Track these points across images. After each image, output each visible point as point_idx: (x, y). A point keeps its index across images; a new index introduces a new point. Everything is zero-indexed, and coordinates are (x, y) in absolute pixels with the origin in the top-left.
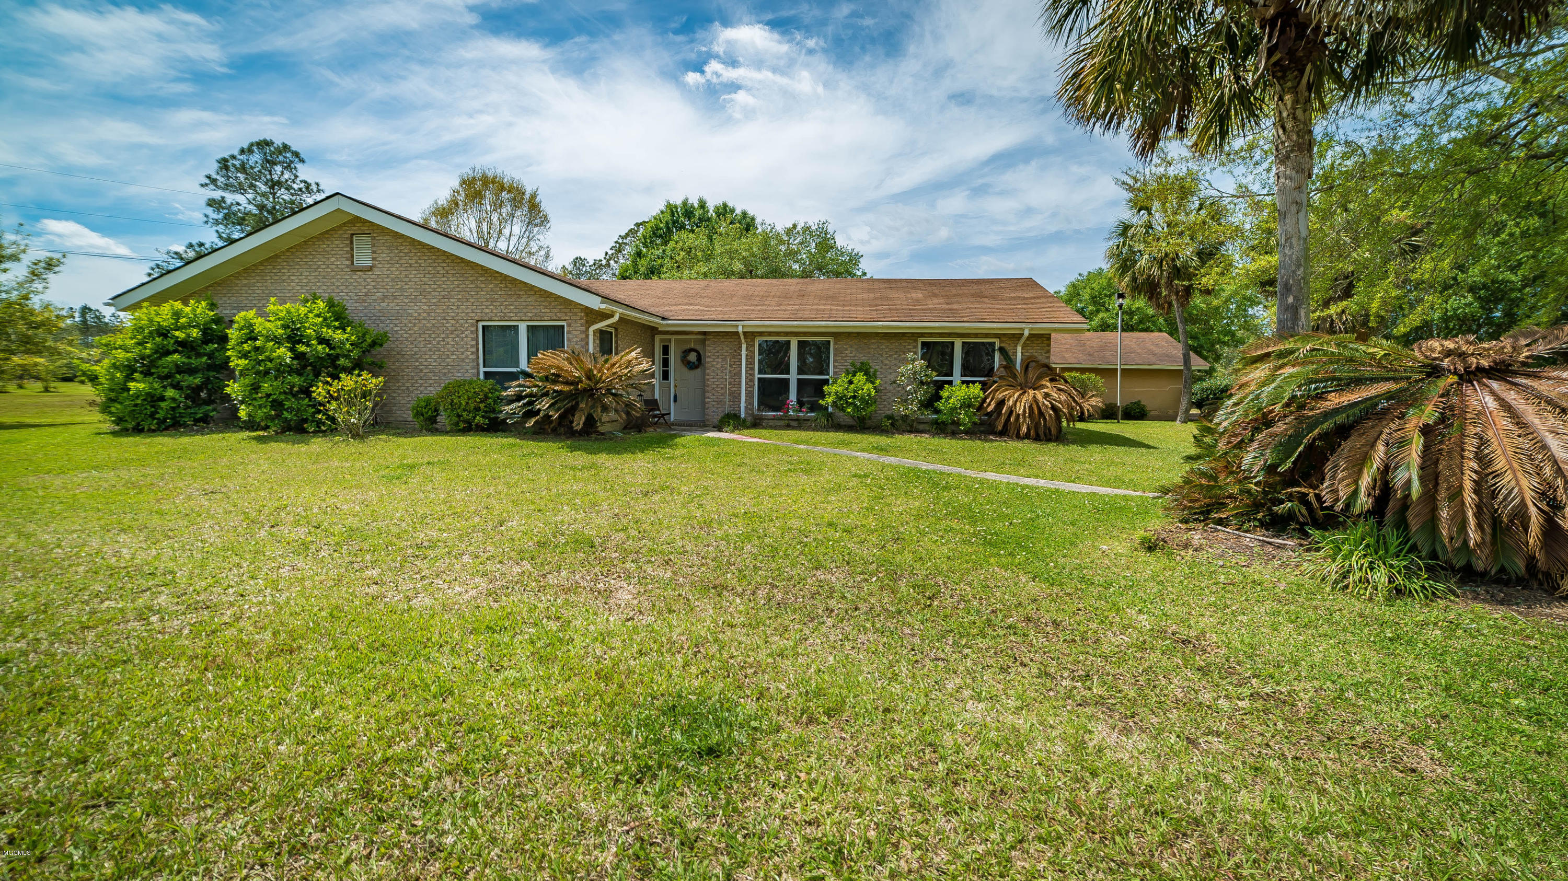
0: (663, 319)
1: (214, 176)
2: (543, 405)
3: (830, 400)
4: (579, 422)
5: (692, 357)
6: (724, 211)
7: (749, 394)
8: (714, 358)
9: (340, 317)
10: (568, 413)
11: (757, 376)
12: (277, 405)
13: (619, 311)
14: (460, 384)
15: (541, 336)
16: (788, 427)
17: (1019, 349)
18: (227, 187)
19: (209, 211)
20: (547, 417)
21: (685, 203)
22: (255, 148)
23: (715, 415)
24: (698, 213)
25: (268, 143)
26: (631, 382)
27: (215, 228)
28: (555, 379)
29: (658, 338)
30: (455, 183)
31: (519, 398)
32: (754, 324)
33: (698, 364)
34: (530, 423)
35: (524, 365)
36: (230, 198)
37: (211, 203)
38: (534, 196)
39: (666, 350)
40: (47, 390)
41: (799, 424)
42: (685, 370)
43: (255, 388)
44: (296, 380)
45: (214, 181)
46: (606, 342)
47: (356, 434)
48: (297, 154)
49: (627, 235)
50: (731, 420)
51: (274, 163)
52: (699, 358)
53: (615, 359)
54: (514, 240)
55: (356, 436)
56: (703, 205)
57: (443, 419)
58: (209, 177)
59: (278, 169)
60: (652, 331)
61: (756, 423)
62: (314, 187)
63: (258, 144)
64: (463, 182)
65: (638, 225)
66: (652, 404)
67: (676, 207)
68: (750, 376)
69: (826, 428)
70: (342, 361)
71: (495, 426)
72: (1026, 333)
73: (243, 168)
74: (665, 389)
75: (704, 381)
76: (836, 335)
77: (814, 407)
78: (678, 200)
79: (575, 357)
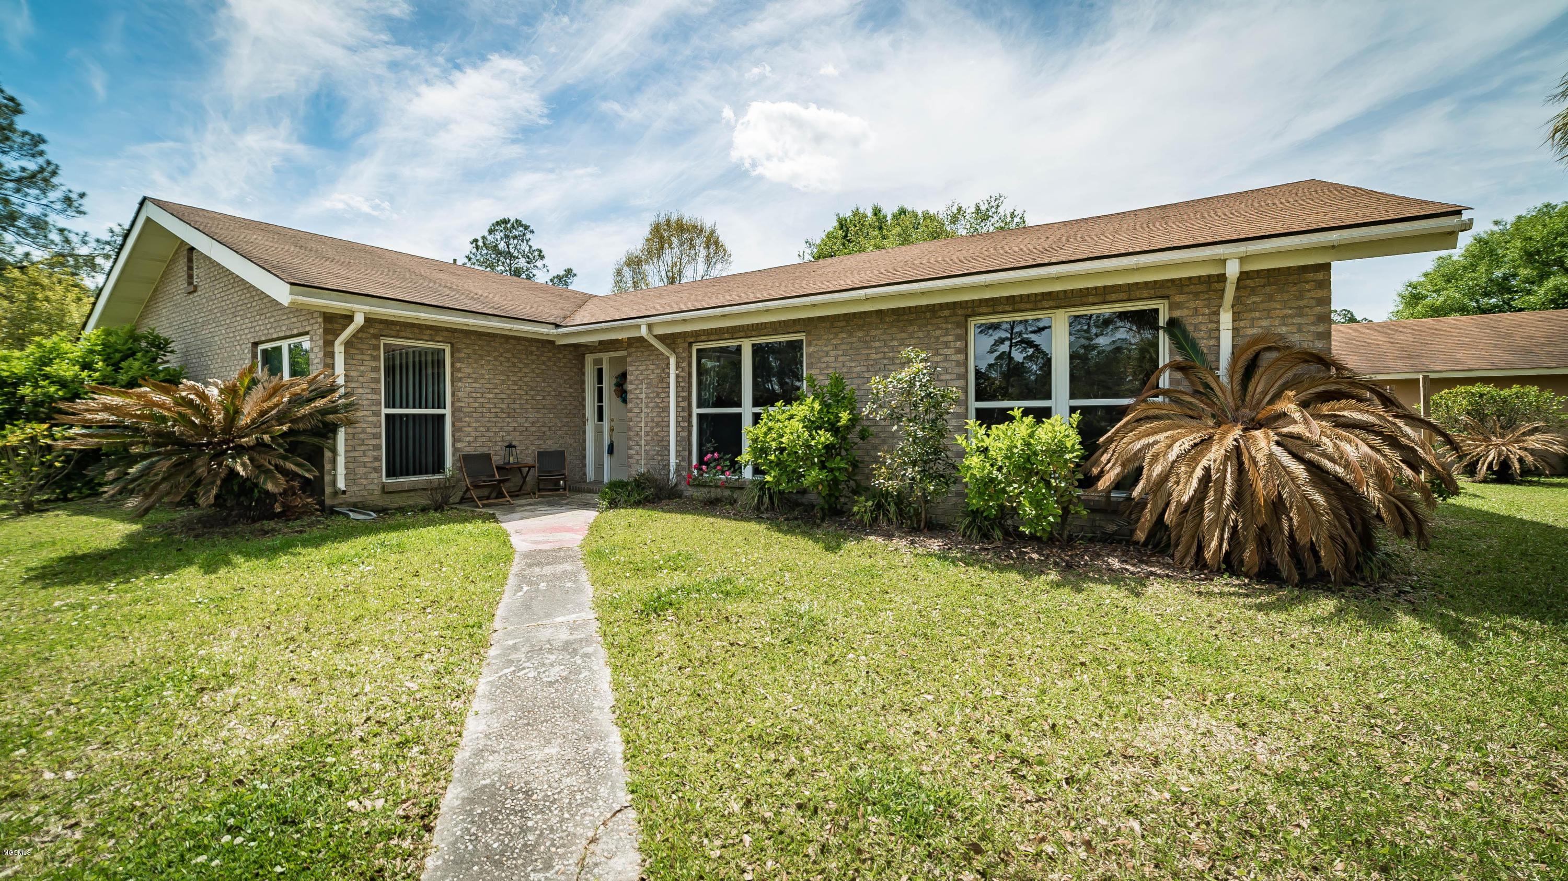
0: (557, 326)
7: (683, 443)
11: (696, 411)
17: (1226, 319)
25: (505, 222)
29: (589, 359)
38: (712, 232)
39: (601, 376)
48: (526, 228)
51: (513, 238)
59: (516, 241)
63: (498, 223)
68: (684, 411)
72: (1233, 270)
74: (599, 437)
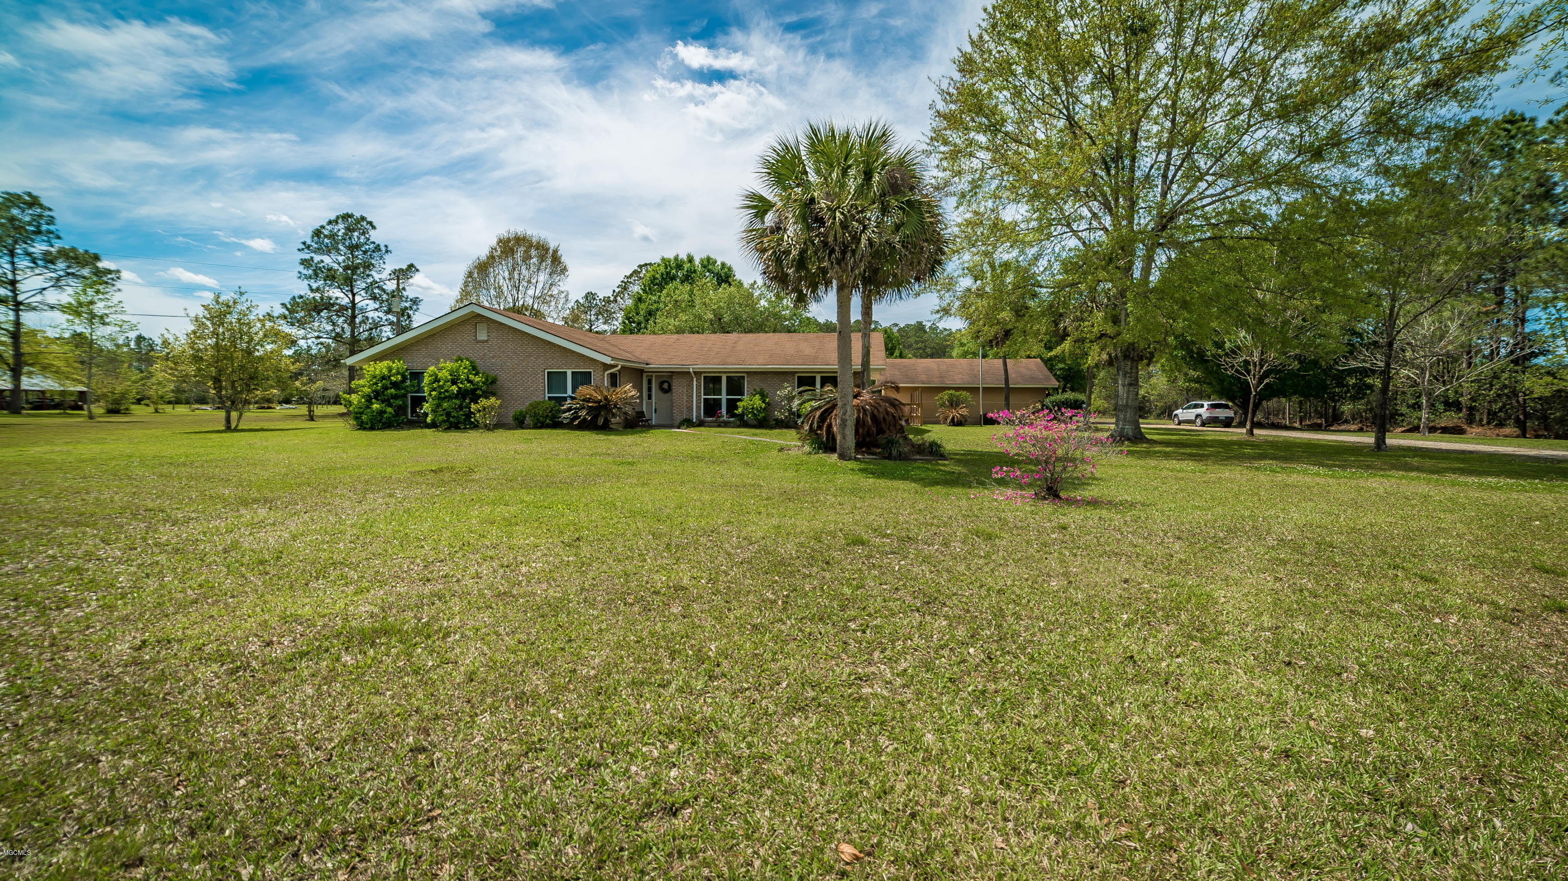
0: (647, 364)
1: (309, 242)
2: (583, 413)
3: (740, 410)
4: (601, 421)
5: (665, 386)
6: (708, 263)
7: (698, 408)
8: (678, 387)
9: (474, 369)
10: (595, 417)
11: (702, 397)
12: (448, 414)
13: (621, 364)
14: (538, 403)
15: (579, 377)
16: (719, 426)
18: (318, 251)
19: (301, 268)
20: (585, 419)
21: (676, 258)
22: (340, 221)
23: (678, 419)
24: (687, 266)
25: (350, 216)
26: (626, 401)
27: (306, 282)
28: (588, 400)
29: (644, 375)
30: (494, 242)
31: (569, 410)
32: (700, 367)
33: (668, 391)
34: (576, 422)
35: (569, 392)
36: (317, 258)
37: (304, 262)
38: (555, 251)
39: (650, 382)
40: (156, 411)
41: (726, 424)
42: (661, 394)
43: (438, 405)
44: (457, 402)
45: (308, 247)
46: (614, 380)
47: (488, 428)
48: (371, 223)
49: (631, 275)
50: (688, 423)
51: (354, 230)
52: (670, 386)
53: (618, 390)
54: (540, 286)
55: (489, 429)
56: (691, 260)
57: (528, 421)
58: (304, 243)
59: (356, 234)
60: (642, 371)
61: (701, 424)
62: (383, 249)
63: (343, 217)
64: (500, 241)
65: (640, 266)
66: (641, 414)
67: (669, 261)
68: (699, 397)
69: (739, 427)
70: (479, 392)
71: (556, 424)
73: (332, 236)
74: (649, 405)
75: (672, 401)
76: (748, 373)
77: (734, 415)
78: (670, 255)
79: (597, 389)
